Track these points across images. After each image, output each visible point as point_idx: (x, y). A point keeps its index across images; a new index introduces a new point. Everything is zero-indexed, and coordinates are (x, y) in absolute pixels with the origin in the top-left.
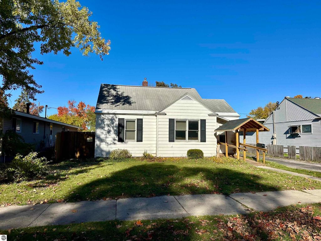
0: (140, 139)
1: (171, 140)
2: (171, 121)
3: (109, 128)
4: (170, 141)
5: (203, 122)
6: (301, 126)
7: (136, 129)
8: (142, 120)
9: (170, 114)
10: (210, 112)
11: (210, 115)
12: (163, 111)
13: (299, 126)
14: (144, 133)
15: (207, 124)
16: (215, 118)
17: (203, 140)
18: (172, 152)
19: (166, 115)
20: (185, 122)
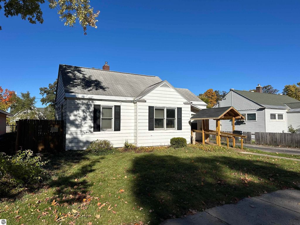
0: (117, 128)
1: (151, 128)
2: (151, 109)
3: (85, 114)
4: (149, 130)
5: (180, 109)
6: (246, 115)
7: (113, 117)
8: (119, 106)
9: (150, 101)
10: (185, 101)
11: (185, 104)
12: (143, 98)
13: (245, 115)
14: (122, 121)
15: (183, 112)
16: (190, 106)
17: (180, 128)
18: (151, 141)
19: (146, 102)
20: (163, 110)
